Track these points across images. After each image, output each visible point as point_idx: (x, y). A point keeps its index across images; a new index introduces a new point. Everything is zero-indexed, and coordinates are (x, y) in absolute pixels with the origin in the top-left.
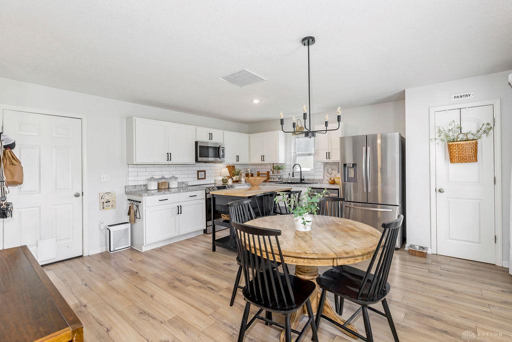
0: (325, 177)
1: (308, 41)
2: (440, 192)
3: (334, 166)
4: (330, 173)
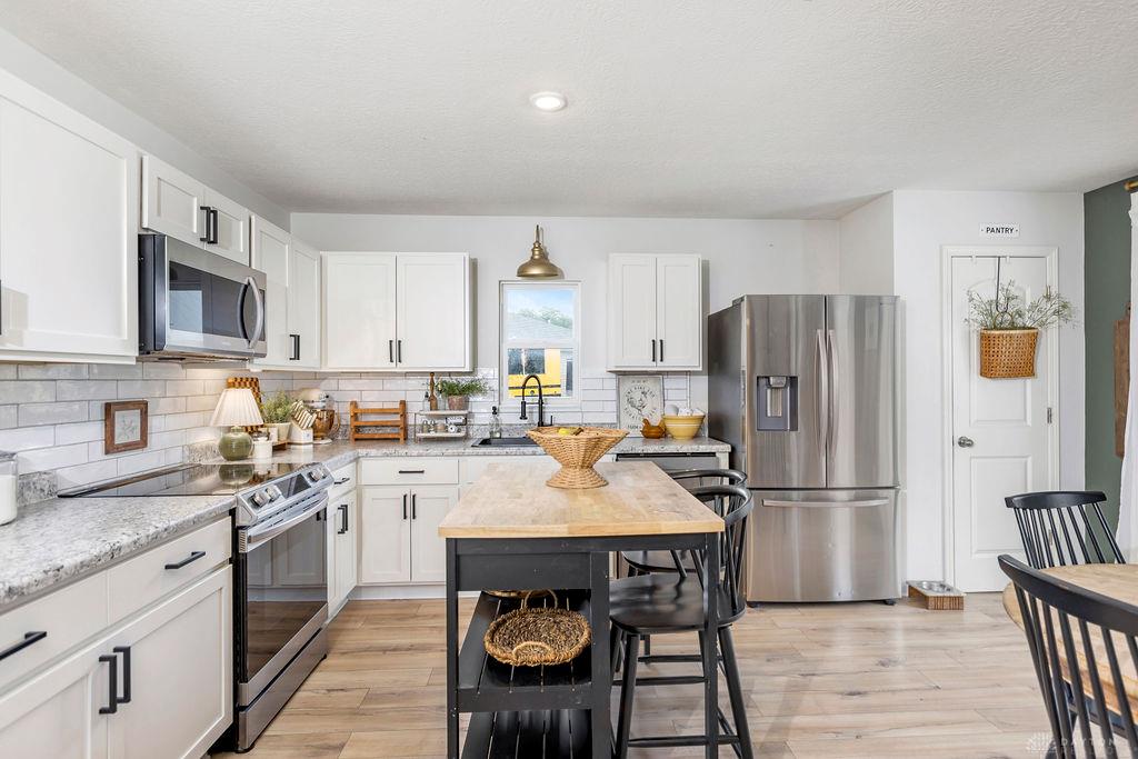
0: (622, 418)
2: (965, 443)
3: (650, 384)
4: (638, 404)
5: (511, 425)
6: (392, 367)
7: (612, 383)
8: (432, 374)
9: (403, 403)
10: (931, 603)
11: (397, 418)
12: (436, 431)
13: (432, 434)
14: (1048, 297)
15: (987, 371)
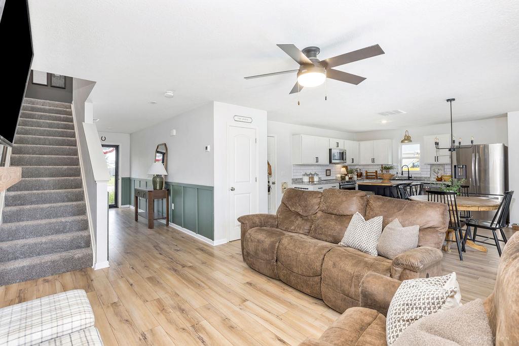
0: (432, 175)
4: (437, 172)
7: (429, 167)
8: (382, 165)
9: (376, 171)
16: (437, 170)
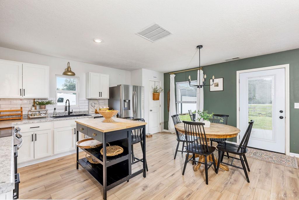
0: (90, 109)
1: (200, 47)
2: (151, 111)
3: (96, 102)
4: (93, 106)
5: (60, 113)
6: (21, 97)
7: (87, 102)
8: (34, 99)
9: (21, 108)
10: (148, 136)
11: (20, 112)
12: (37, 115)
13: (36, 116)
14: (160, 88)
15: (154, 99)
16: (93, 104)
